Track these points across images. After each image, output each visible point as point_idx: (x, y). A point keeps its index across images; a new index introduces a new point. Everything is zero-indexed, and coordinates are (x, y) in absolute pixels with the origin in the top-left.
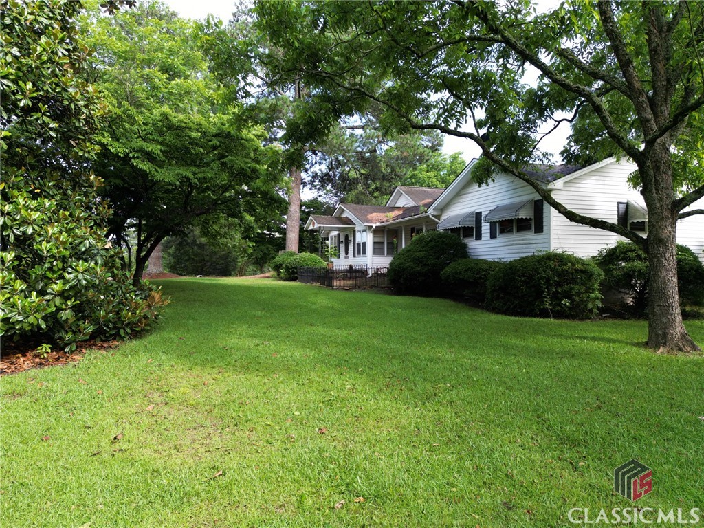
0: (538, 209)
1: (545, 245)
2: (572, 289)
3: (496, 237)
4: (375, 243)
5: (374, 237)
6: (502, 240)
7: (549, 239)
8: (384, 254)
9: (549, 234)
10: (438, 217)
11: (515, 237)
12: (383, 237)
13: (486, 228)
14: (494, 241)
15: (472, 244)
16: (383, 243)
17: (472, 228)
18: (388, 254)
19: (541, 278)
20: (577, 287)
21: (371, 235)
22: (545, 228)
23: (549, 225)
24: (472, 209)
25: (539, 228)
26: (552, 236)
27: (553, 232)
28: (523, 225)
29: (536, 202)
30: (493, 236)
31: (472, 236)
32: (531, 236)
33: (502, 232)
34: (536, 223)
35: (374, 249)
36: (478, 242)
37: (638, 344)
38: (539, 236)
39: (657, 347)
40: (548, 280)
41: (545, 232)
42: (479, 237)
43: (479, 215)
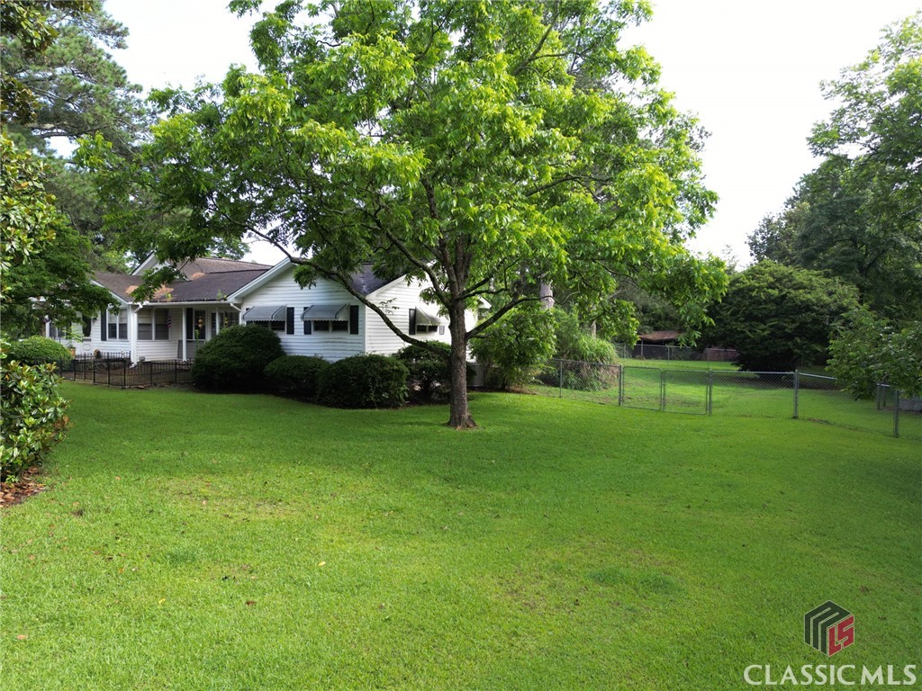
0: (354, 313)
1: (361, 345)
2: (389, 385)
3: (310, 333)
4: (139, 325)
5: (139, 318)
6: (316, 337)
7: (364, 340)
8: (151, 339)
9: (364, 336)
10: (239, 306)
11: (330, 336)
12: (151, 318)
13: (299, 325)
14: (308, 337)
15: (284, 337)
16: (150, 325)
17: (284, 322)
18: (157, 338)
19: (369, 377)
20: (393, 383)
21: (136, 315)
22: (360, 331)
23: (364, 328)
24: (283, 304)
25: (355, 330)
26: (367, 338)
27: (367, 334)
28: (339, 327)
29: (352, 307)
30: (307, 331)
31: (283, 329)
32: (347, 336)
33: (317, 329)
34: (352, 324)
35: (139, 332)
36: (290, 336)
37: (443, 425)
38: (354, 337)
39: (456, 426)
40: (373, 379)
41: (360, 334)
42: (291, 331)
43: (291, 311)
